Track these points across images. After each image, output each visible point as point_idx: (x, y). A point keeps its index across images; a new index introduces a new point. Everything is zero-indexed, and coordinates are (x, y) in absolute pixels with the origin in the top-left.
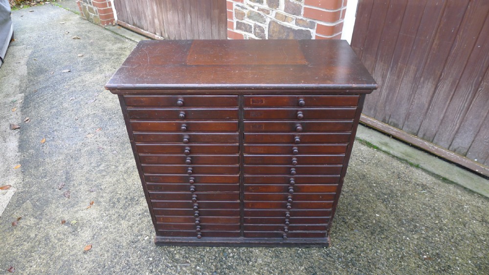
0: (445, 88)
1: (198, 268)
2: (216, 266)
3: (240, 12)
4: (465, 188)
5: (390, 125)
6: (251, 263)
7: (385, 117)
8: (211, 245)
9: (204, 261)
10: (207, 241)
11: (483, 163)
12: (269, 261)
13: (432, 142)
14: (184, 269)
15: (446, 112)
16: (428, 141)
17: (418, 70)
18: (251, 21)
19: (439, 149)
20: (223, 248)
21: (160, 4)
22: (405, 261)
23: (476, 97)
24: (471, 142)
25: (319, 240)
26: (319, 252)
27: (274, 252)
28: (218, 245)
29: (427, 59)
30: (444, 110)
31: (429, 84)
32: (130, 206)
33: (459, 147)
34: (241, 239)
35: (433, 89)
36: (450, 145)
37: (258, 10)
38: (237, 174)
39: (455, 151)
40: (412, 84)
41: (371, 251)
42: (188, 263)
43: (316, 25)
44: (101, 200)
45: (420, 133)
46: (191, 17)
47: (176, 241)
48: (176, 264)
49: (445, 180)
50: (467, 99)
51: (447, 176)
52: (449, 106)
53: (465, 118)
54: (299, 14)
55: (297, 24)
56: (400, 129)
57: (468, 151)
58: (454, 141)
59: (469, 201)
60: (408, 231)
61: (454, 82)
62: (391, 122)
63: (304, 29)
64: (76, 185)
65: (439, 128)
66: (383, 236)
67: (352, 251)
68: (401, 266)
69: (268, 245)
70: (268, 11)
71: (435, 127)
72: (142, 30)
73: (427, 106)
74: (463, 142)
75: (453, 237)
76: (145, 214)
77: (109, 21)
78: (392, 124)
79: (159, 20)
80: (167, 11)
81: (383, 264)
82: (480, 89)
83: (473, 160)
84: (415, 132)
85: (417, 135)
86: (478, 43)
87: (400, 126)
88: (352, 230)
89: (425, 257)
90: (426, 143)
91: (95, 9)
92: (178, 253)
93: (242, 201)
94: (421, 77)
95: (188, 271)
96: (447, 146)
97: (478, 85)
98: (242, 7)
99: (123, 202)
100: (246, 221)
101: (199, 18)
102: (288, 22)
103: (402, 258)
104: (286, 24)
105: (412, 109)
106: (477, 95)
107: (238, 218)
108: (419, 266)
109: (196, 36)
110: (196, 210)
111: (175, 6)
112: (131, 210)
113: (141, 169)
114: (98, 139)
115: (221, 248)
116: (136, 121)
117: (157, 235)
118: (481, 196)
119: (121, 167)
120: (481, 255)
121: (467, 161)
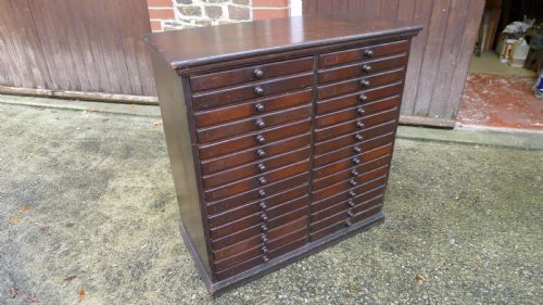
1: (280, 296)
2: (297, 286)
4: (441, 141)
9: (280, 288)
10: (274, 264)
11: (443, 117)
19: (406, 117)
20: (291, 265)
23: (425, 60)
24: (429, 102)
28: (283, 265)
33: (421, 109)
34: (308, 246)
36: (413, 111)
37: (197, 23)
38: (307, 157)
39: (418, 115)
46: (92, 54)
47: (239, 279)
49: (423, 140)
51: (422, 136)
53: (420, 82)
54: (248, 17)
57: (429, 110)
58: (416, 105)
64: (38, 282)
66: (417, 196)
67: (404, 217)
70: (208, 22)
72: (13, 88)
74: (422, 104)
79: (40, 68)
80: (52, 54)
82: (426, 53)
83: (435, 117)
86: (415, 13)
92: (245, 293)
93: (310, 193)
96: (411, 112)
98: (175, 24)
100: (313, 219)
106: (425, 58)
107: (305, 218)
108: (459, 206)
109: (104, 77)
110: (265, 222)
111: (64, 44)
112: (148, 277)
113: (202, 185)
114: (32, 219)
115: (289, 267)
116: (202, 113)
117: (214, 282)
118: (455, 142)
119: (93, 238)
120: (488, 181)
121: (431, 119)
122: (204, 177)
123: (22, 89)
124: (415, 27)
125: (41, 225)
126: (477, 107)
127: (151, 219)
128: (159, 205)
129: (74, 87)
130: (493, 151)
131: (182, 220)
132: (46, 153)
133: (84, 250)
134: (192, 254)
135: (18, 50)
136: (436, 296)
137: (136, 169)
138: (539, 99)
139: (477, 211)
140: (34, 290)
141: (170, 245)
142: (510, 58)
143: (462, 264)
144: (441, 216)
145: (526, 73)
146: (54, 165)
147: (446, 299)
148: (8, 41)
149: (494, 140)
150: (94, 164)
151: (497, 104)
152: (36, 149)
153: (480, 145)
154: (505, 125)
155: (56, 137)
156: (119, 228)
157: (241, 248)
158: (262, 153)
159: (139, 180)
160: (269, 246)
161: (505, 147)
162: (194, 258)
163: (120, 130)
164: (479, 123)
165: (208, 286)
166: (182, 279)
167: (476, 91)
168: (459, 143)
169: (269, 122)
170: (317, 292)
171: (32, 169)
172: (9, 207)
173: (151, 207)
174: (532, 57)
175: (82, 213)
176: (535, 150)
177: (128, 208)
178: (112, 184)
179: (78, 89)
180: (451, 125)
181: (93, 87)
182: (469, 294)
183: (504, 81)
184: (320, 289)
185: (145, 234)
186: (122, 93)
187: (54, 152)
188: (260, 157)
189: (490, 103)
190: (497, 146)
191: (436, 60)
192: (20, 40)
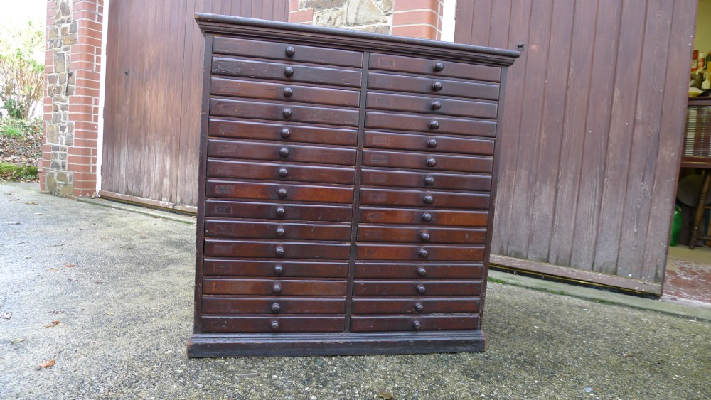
0: (566, 188)
1: (275, 377)
4: (632, 307)
5: (510, 256)
7: (502, 247)
9: (283, 370)
10: (287, 342)
11: (641, 278)
13: (569, 266)
15: (576, 219)
16: (564, 265)
17: (530, 173)
19: (581, 272)
21: (177, 157)
23: (605, 190)
24: (617, 251)
25: (469, 335)
27: (400, 358)
29: (538, 159)
30: (574, 217)
31: (548, 188)
33: (604, 263)
34: (346, 337)
35: (553, 193)
36: (593, 264)
38: (350, 184)
39: (600, 270)
40: (527, 193)
42: (255, 373)
44: (76, 320)
45: (551, 257)
47: (231, 342)
48: (231, 375)
49: (603, 302)
50: (595, 195)
52: (577, 209)
53: (600, 221)
56: (524, 259)
57: (617, 265)
58: (596, 256)
60: (586, 337)
61: (575, 178)
62: (511, 252)
65: (573, 243)
66: (556, 342)
67: (521, 354)
68: (599, 362)
71: (568, 243)
72: (140, 199)
73: (551, 217)
76: (163, 331)
77: (87, 192)
78: (513, 254)
82: (606, 180)
83: (627, 277)
84: (545, 257)
85: (548, 262)
86: (588, 127)
87: (524, 254)
88: (509, 338)
89: (625, 355)
90: (563, 268)
91: (69, 174)
93: (353, 244)
94: (536, 182)
95: (255, 381)
96: (590, 266)
97: (603, 175)
99: (117, 322)
100: (356, 291)
103: (595, 356)
105: (534, 225)
106: (605, 188)
107: (344, 284)
108: (623, 362)
114: (68, 273)
117: (195, 333)
118: (656, 311)
119: (111, 294)
120: (694, 352)
121: (620, 279)
122: (209, 160)
123: (147, 199)
139: (654, 372)
144: (585, 364)
146: (129, 248)
148: (152, 148)
150: (167, 254)
152: (122, 237)
153: (700, 320)
155: (149, 234)
156: (145, 293)
166: (170, 337)
170: (329, 386)
171: (105, 247)
175: (120, 278)
184: (336, 384)
187: (137, 241)
191: (622, 190)
192: (162, 149)
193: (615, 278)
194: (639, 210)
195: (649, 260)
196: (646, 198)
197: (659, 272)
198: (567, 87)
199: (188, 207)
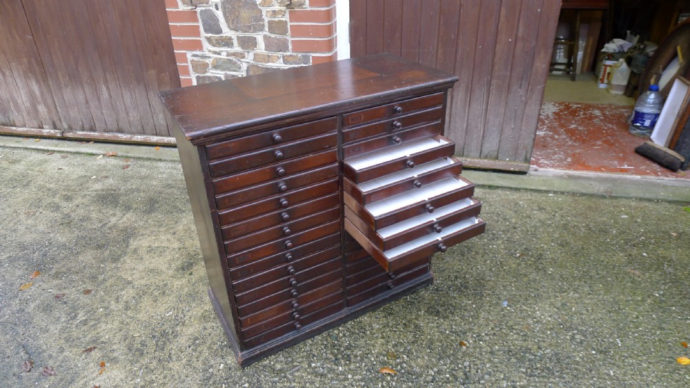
1: (313, 365)
2: (332, 353)
3: (201, 63)
4: (511, 188)
6: (368, 332)
8: (311, 335)
9: (314, 356)
10: (307, 331)
11: (515, 160)
12: (385, 322)
13: (463, 156)
14: (297, 374)
15: (468, 120)
18: (218, 71)
19: (472, 160)
20: (326, 332)
21: (45, 80)
22: (505, 265)
24: (498, 143)
25: (423, 278)
26: (428, 291)
27: (383, 311)
28: (319, 331)
30: (466, 119)
32: (168, 343)
33: (489, 152)
34: (345, 312)
36: (481, 153)
37: (228, 55)
38: (337, 218)
39: (486, 157)
41: (472, 269)
42: (297, 366)
43: (311, 58)
44: (115, 354)
46: (108, 89)
47: (269, 347)
48: (283, 375)
49: (490, 187)
51: (491, 183)
52: (468, 113)
53: (486, 121)
54: (286, 49)
55: (285, 62)
57: (498, 152)
58: (483, 147)
59: (520, 197)
60: (491, 240)
61: (467, 87)
63: (296, 66)
64: (54, 355)
65: (465, 139)
66: (473, 253)
67: (456, 277)
68: (505, 270)
69: (374, 308)
70: (241, 54)
72: (14, 128)
74: (491, 145)
75: (528, 231)
76: (197, 342)
79: (46, 105)
80: (60, 89)
81: (490, 276)
82: (492, 87)
83: (505, 161)
86: (478, 43)
88: (442, 259)
89: (518, 255)
92: (276, 362)
95: (303, 374)
96: (478, 155)
97: (489, 84)
98: (204, 57)
99: (151, 344)
100: (349, 282)
101: (123, 88)
102: (273, 62)
103: (501, 264)
104: (270, 65)
106: (491, 94)
107: (340, 282)
108: (519, 264)
109: (123, 115)
110: (295, 286)
111: (74, 78)
112: (173, 347)
113: (223, 250)
114: (44, 286)
115: (325, 334)
116: (219, 179)
117: (242, 350)
118: (527, 190)
119: (113, 306)
120: (557, 236)
121: (501, 163)
122: (226, 243)
123: (25, 129)
124: (449, 79)
125: (55, 292)
126: (558, 146)
127: (177, 283)
128: (186, 268)
129: (87, 126)
130: (569, 199)
131: (210, 284)
132: (57, 208)
133: (103, 319)
134: (221, 321)
135: (20, 84)
136: (478, 362)
137: (160, 226)
138: (634, 135)
139: (538, 270)
140: (51, 363)
141: (197, 311)
142: (609, 83)
143: (511, 328)
144: (497, 275)
145: (625, 101)
146: (67, 222)
147: (488, 365)
148: (7, 73)
149: (572, 186)
150: (113, 220)
151: (584, 141)
152: (44, 203)
153: (555, 192)
154: (588, 168)
155: (67, 188)
156: (142, 293)
157: (270, 314)
158: (286, 216)
159: (164, 239)
160: (301, 312)
161: (583, 195)
162: (223, 325)
163: (143, 178)
164: (558, 166)
165: (236, 355)
166: (210, 348)
167: (562, 126)
168: (531, 190)
169: (291, 185)
170: (352, 360)
171: (41, 228)
172: (19, 273)
173: (177, 270)
174: (633, 83)
175: (101, 278)
176: (616, 198)
177: (152, 271)
178: (134, 244)
179: (92, 130)
180: (523, 169)
181: (110, 127)
182: (513, 360)
183: (597, 112)
184: (356, 356)
185: (171, 299)
186: (144, 133)
187: (66, 207)
188: (284, 221)
189: (577, 140)
190: (574, 194)
191: (504, 96)
192: (21, 73)
193: (497, 162)
194: (516, 111)
195: (521, 148)
196: (522, 101)
197: (528, 155)
198: (461, 5)
199: (81, 133)
